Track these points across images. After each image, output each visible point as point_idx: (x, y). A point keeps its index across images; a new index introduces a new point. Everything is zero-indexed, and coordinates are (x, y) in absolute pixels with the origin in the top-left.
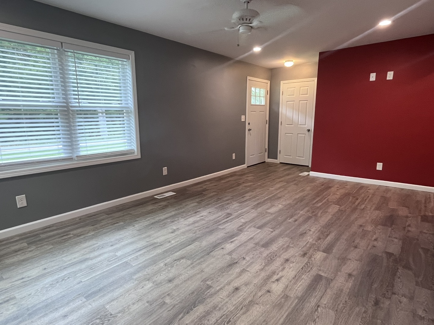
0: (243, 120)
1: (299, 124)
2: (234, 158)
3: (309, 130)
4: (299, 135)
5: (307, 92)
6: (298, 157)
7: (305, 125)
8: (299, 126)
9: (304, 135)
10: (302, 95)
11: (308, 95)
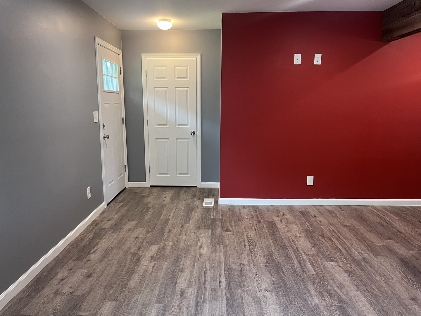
0: (96, 120)
1: (178, 124)
2: (89, 195)
3: (193, 133)
4: (179, 141)
5: (187, 75)
6: (180, 174)
7: (187, 125)
8: (177, 127)
9: (187, 141)
10: (178, 78)
11: (188, 80)
